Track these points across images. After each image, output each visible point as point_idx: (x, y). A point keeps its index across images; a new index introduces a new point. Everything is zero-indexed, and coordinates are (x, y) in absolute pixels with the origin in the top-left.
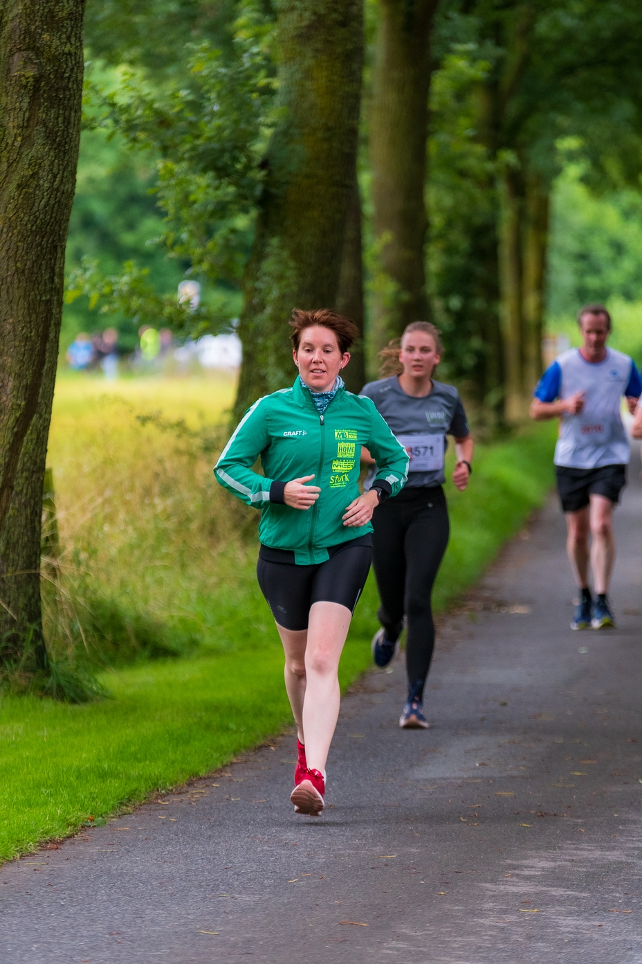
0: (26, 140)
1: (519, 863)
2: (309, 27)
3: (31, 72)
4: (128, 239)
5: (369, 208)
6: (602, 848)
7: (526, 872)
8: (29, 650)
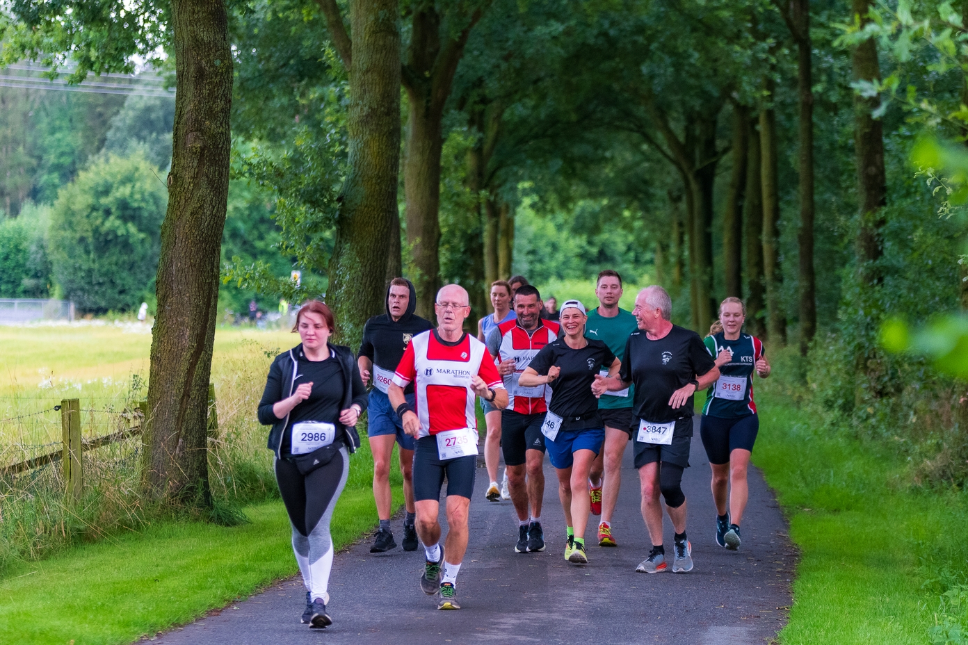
0: (197, 186)
1: (499, 621)
2: (367, 116)
3: (199, 145)
4: (260, 244)
5: (404, 225)
6: (549, 612)
7: (502, 627)
8: (200, 494)
